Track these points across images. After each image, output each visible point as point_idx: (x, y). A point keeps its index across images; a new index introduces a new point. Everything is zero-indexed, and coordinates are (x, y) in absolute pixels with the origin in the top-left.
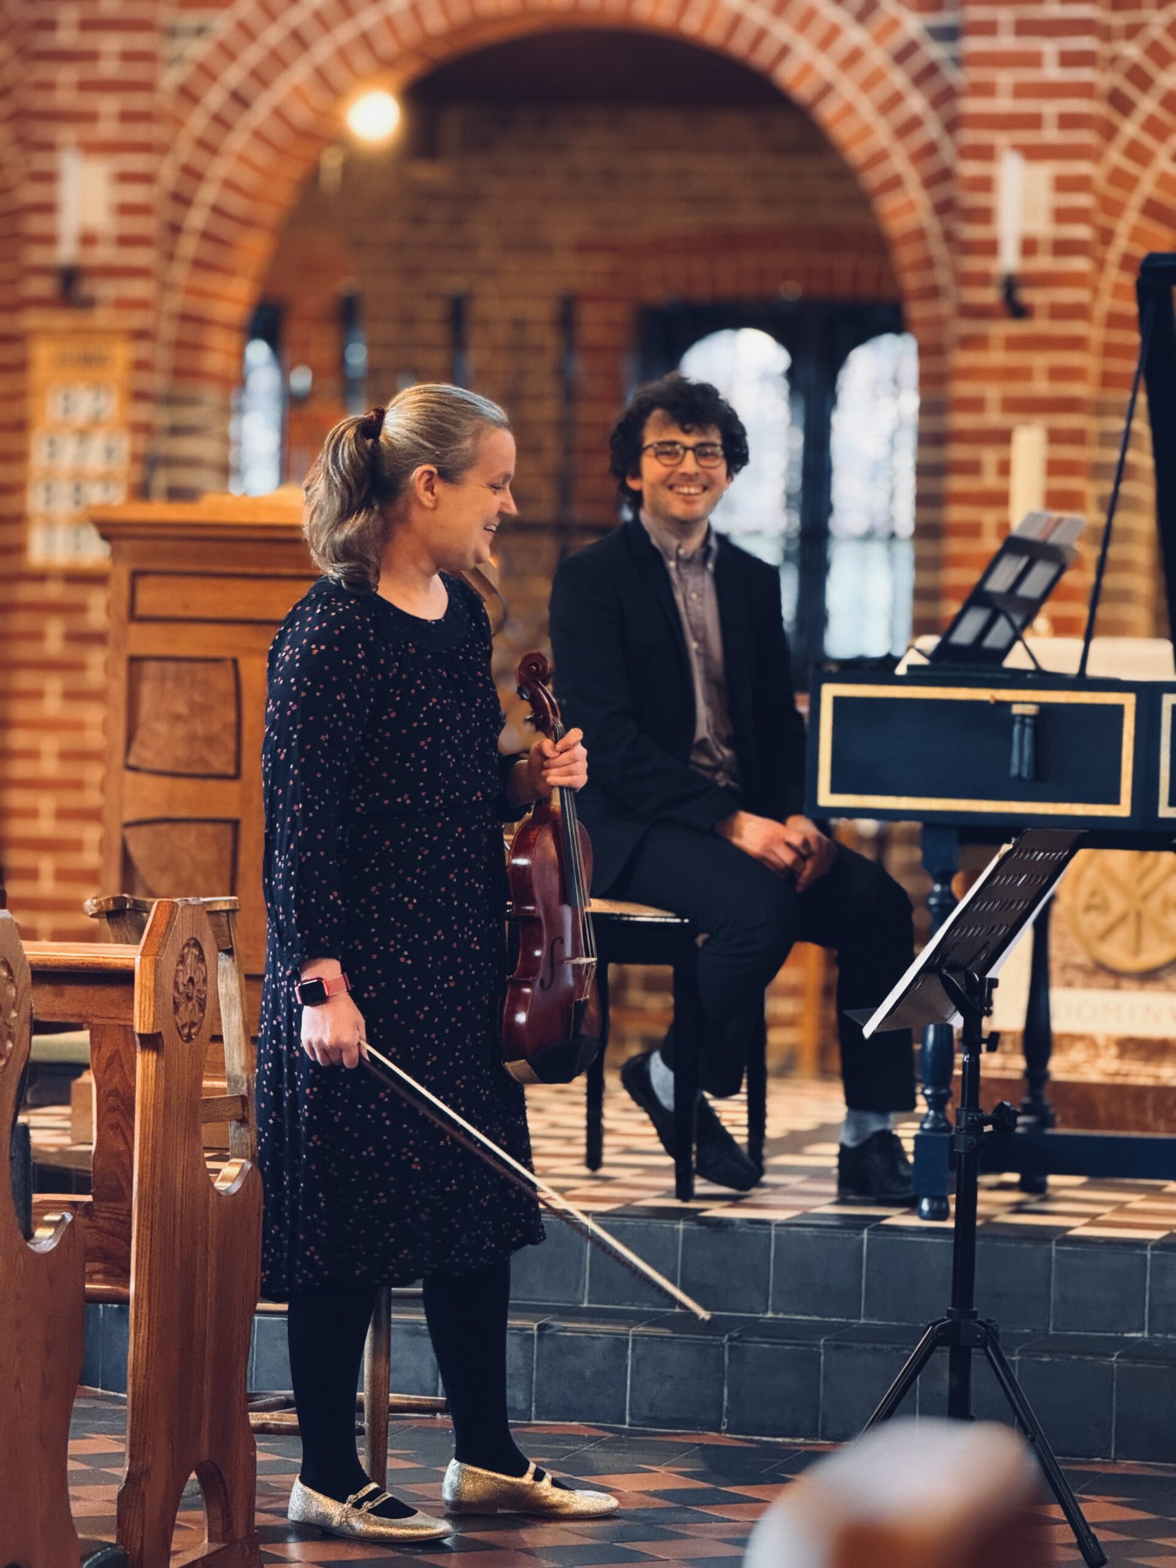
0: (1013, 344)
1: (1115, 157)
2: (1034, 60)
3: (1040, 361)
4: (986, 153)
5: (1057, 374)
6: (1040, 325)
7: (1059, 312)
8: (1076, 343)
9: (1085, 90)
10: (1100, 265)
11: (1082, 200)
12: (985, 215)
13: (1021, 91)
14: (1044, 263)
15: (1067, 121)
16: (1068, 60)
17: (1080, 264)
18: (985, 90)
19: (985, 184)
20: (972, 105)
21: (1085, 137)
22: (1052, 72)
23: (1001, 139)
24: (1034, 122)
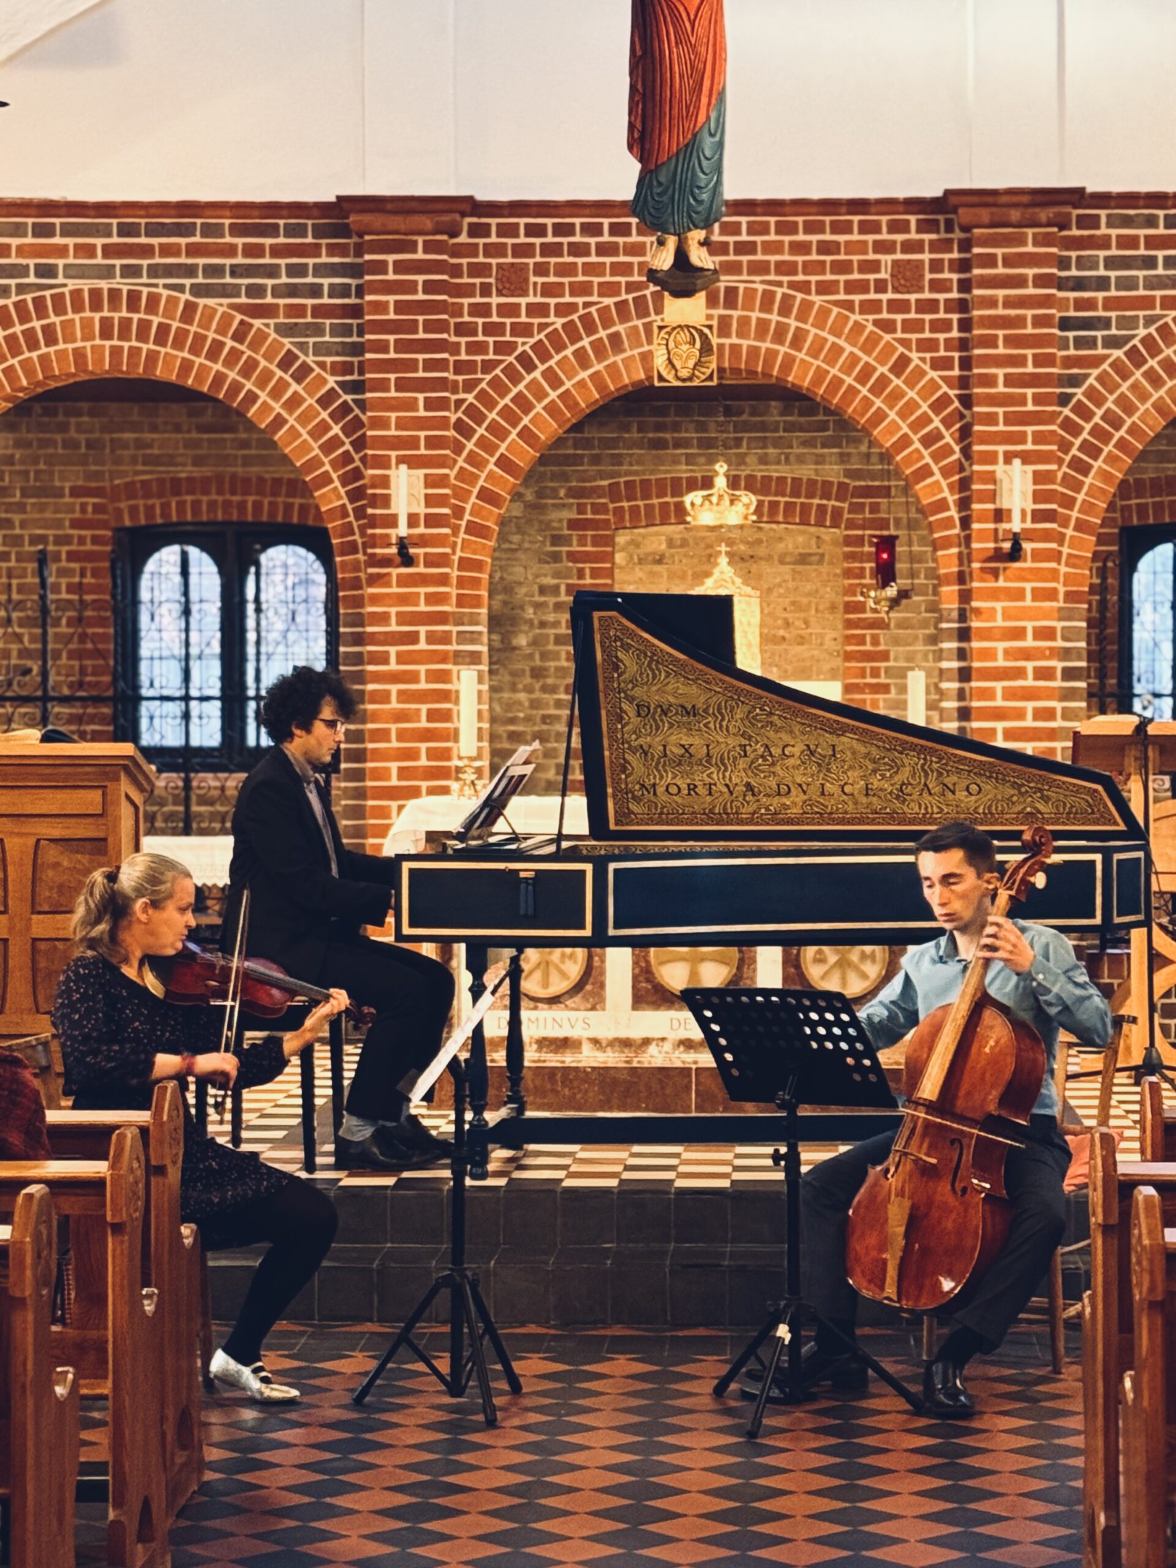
0: (403, 581)
1: (461, 463)
2: (410, 405)
3: (422, 591)
4: (383, 462)
5: (432, 599)
6: (420, 569)
7: (430, 561)
8: (444, 580)
9: (441, 423)
10: (455, 530)
11: (444, 491)
12: (386, 501)
13: (403, 424)
14: (419, 530)
15: (433, 443)
16: (431, 404)
17: (444, 531)
18: (383, 424)
19: (385, 482)
20: (373, 432)
21: (445, 452)
22: (421, 412)
23: (392, 455)
24: (413, 443)
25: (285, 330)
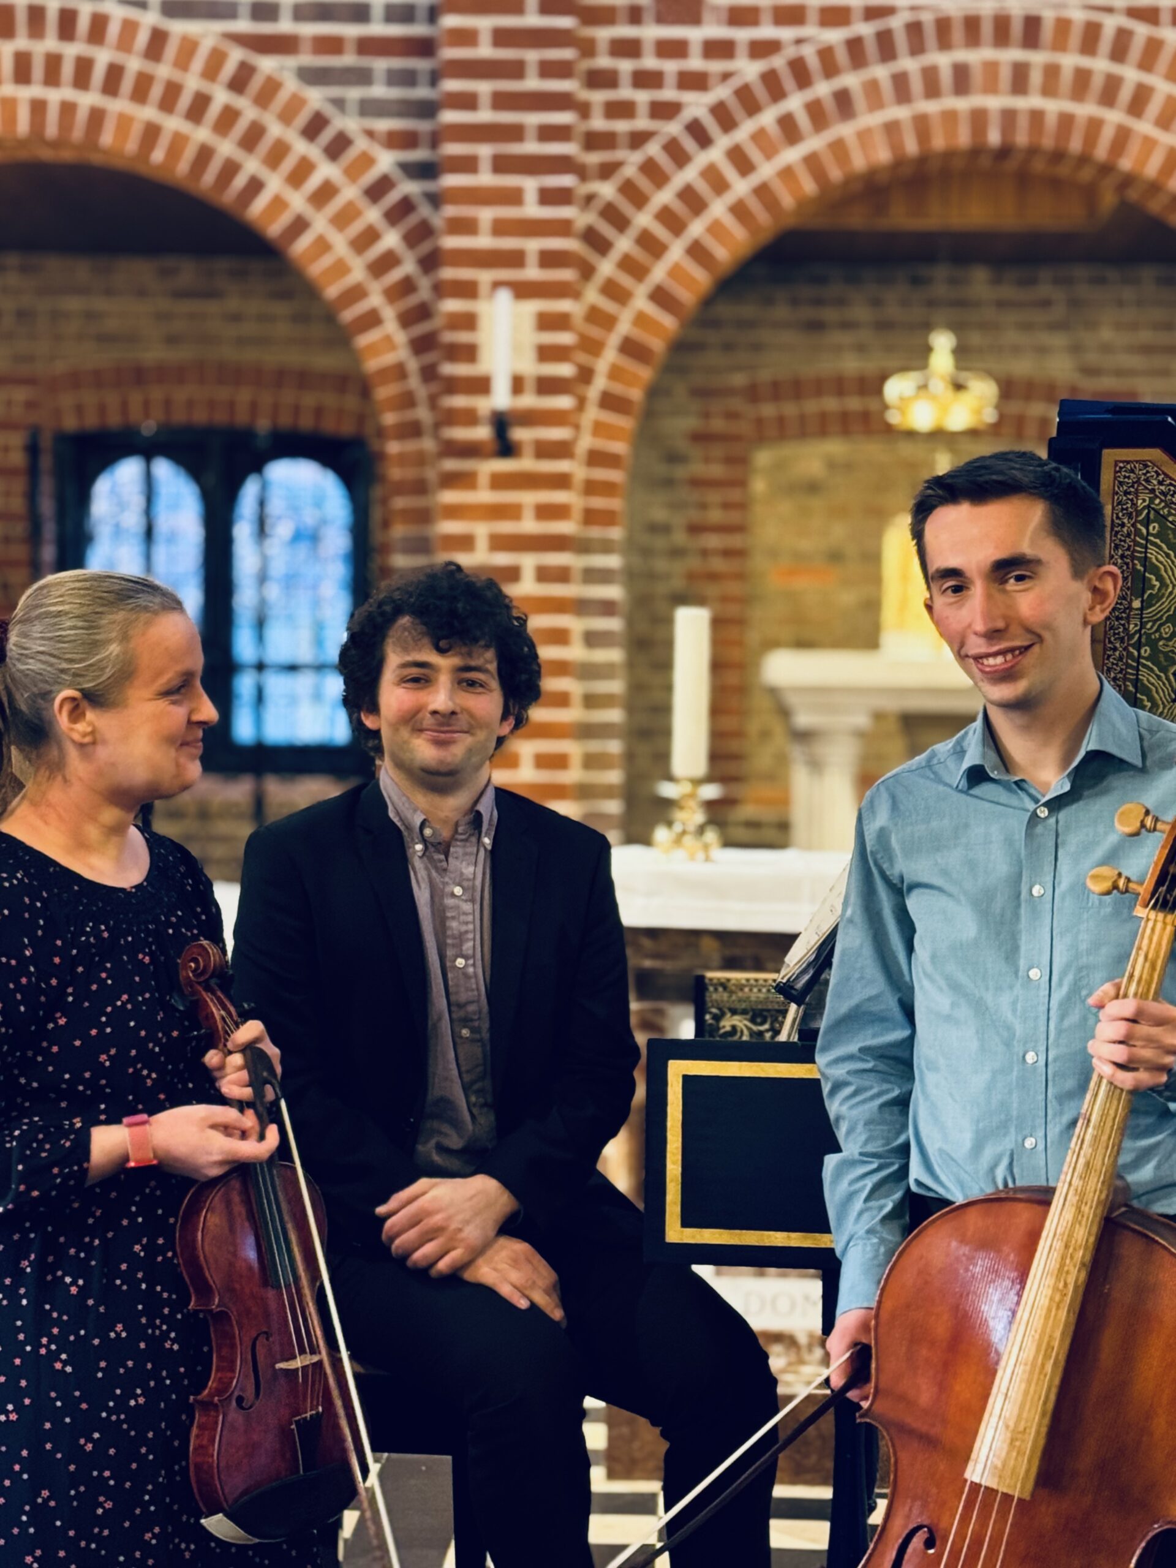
0: (500, 482)
1: (592, 295)
2: (514, 197)
3: (529, 498)
4: (468, 290)
5: (545, 512)
6: (526, 463)
7: (545, 450)
8: (561, 481)
9: (563, 228)
10: (582, 402)
11: (565, 338)
12: (469, 353)
13: (501, 228)
14: (529, 401)
15: (549, 259)
16: (548, 197)
17: (564, 402)
18: (467, 227)
19: (469, 321)
20: (451, 242)
21: (566, 275)
22: (532, 209)
23: (484, 277)
24: (516, 259)
25: (312, 76)
